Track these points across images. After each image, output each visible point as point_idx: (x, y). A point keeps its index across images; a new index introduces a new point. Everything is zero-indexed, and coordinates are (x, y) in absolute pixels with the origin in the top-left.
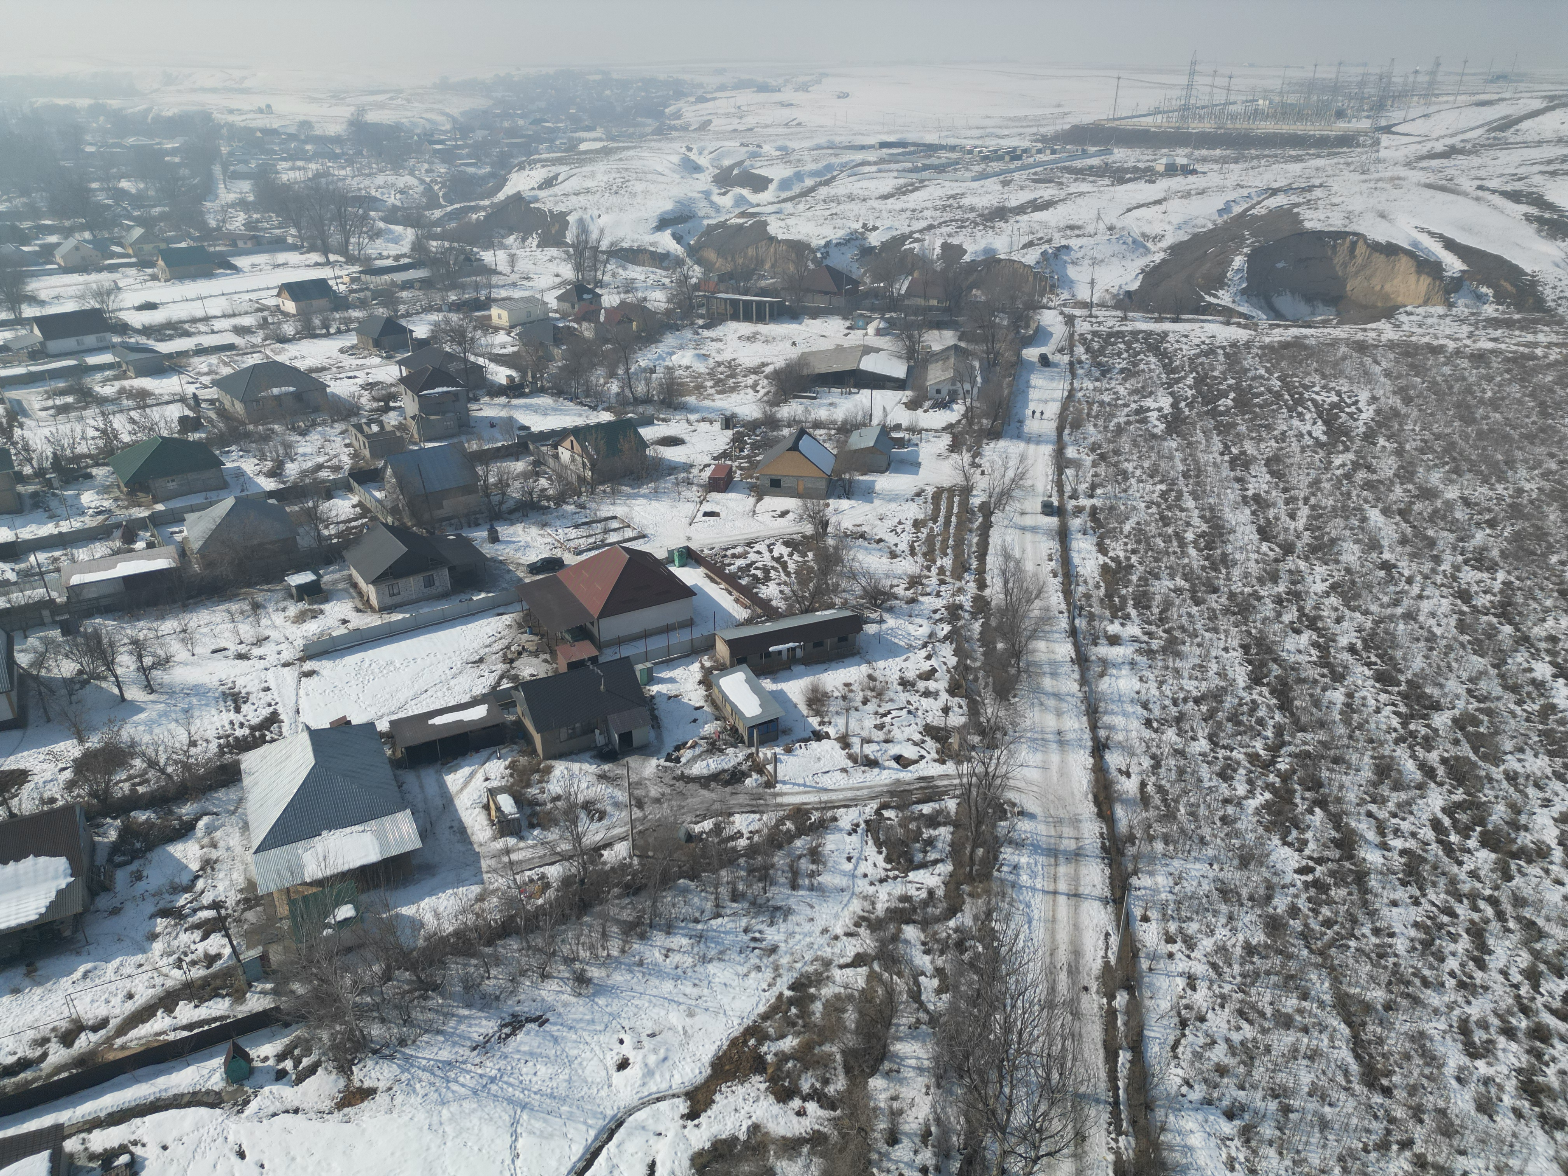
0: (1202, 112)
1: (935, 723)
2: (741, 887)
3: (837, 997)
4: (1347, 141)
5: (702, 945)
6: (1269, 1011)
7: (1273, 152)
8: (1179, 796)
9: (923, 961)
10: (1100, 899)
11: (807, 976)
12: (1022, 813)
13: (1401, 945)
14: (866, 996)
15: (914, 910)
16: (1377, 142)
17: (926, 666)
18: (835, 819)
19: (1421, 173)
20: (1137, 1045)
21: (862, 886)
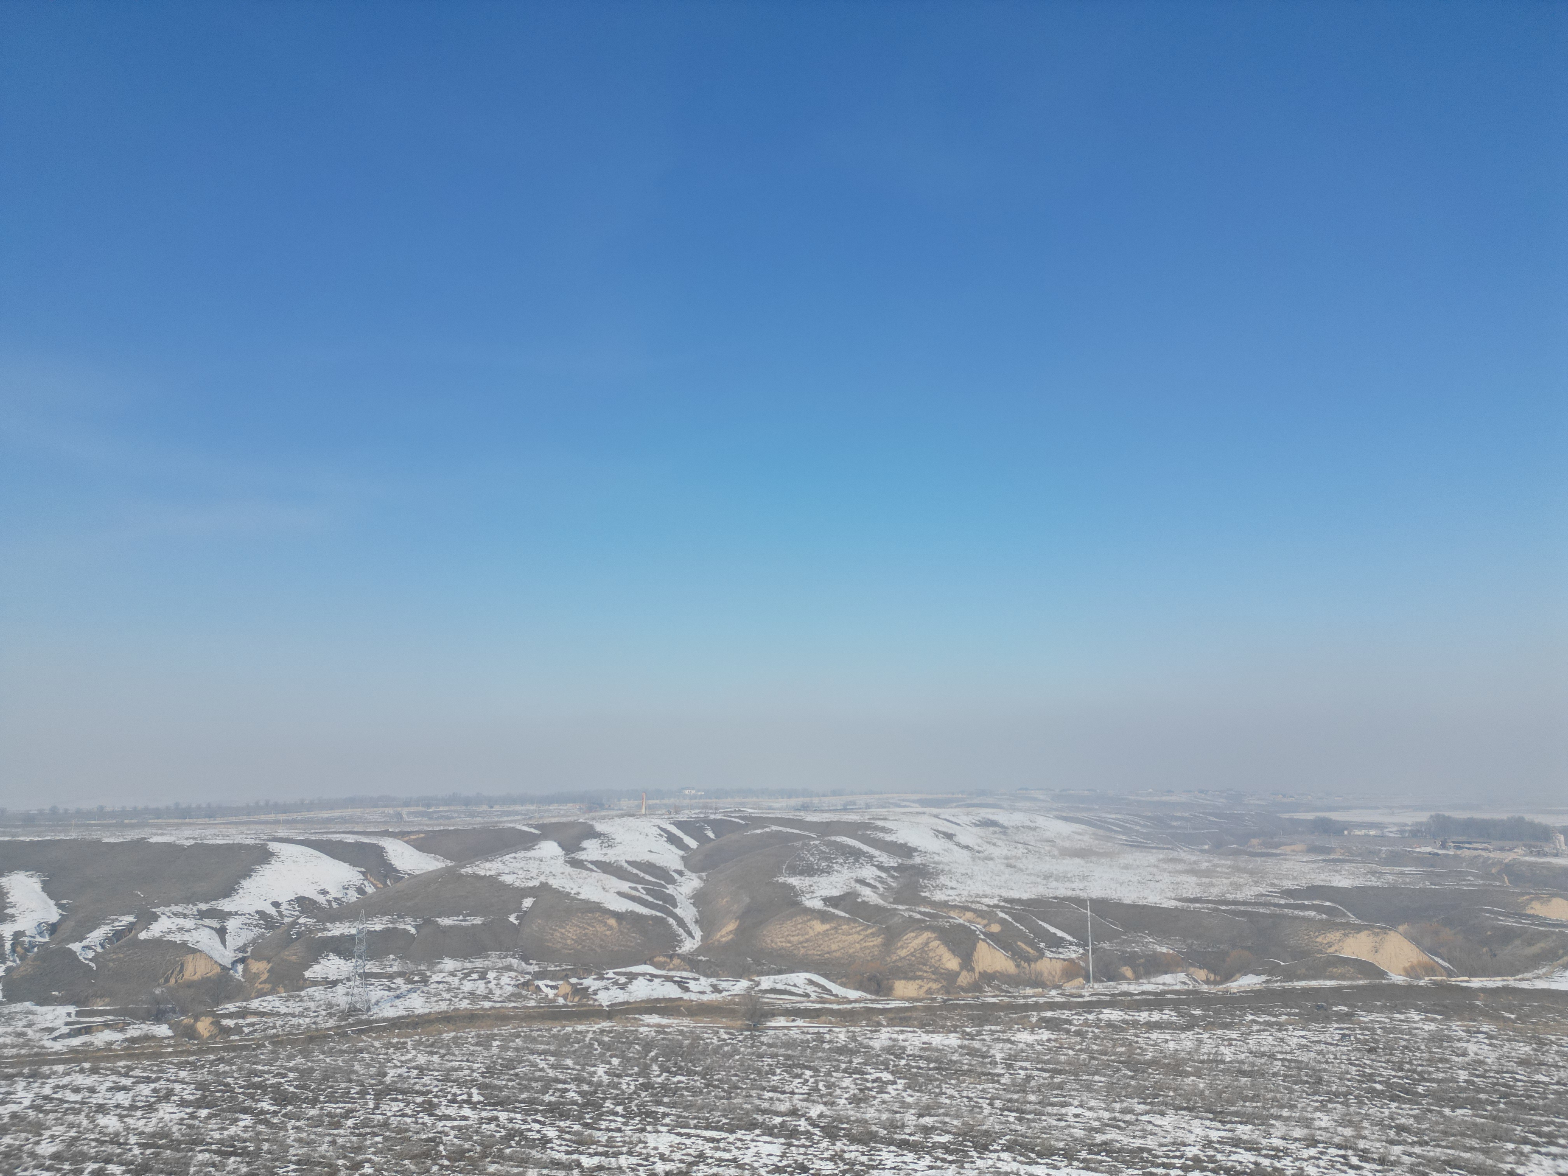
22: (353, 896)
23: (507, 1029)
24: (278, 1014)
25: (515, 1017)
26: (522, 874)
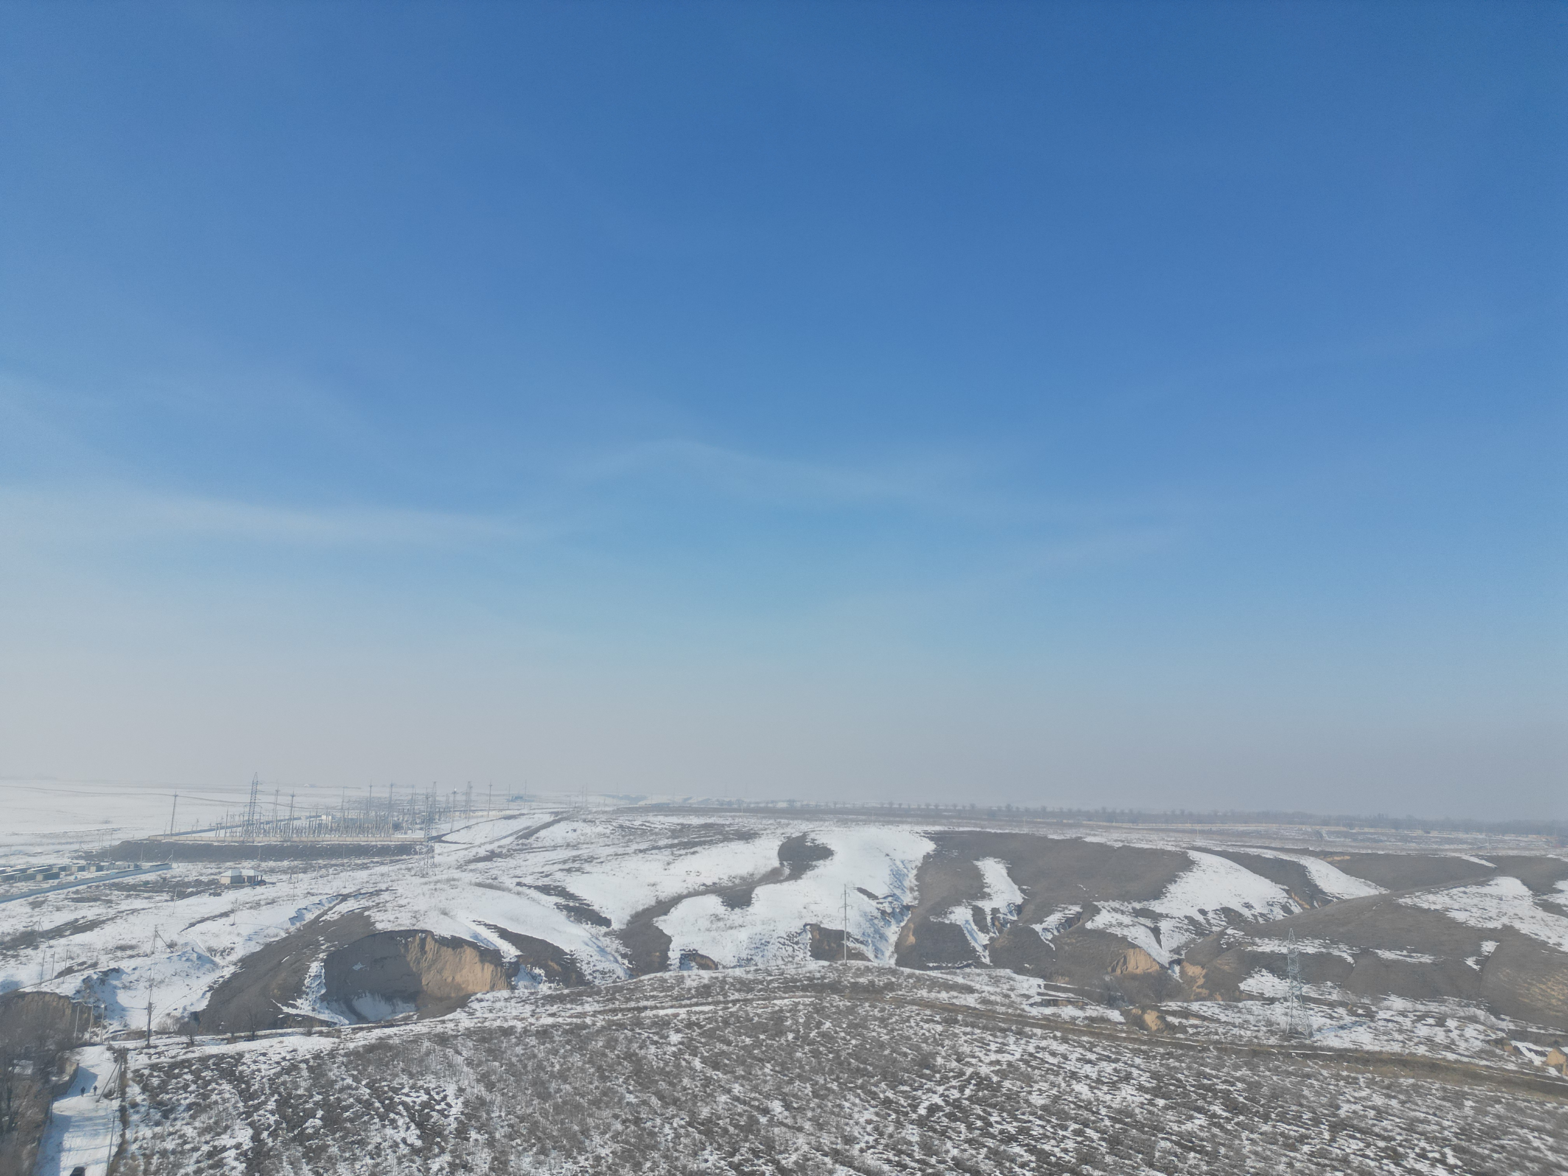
0: (267, 827)
4: (405, 849)
7: (339, 861)
16: (431, 850)
19: (471, 874)
22: (1279, 914)
23: (1481, 1090)
24: (1218, 1021)
25: (1490, 1079)
26: (1477, 913)
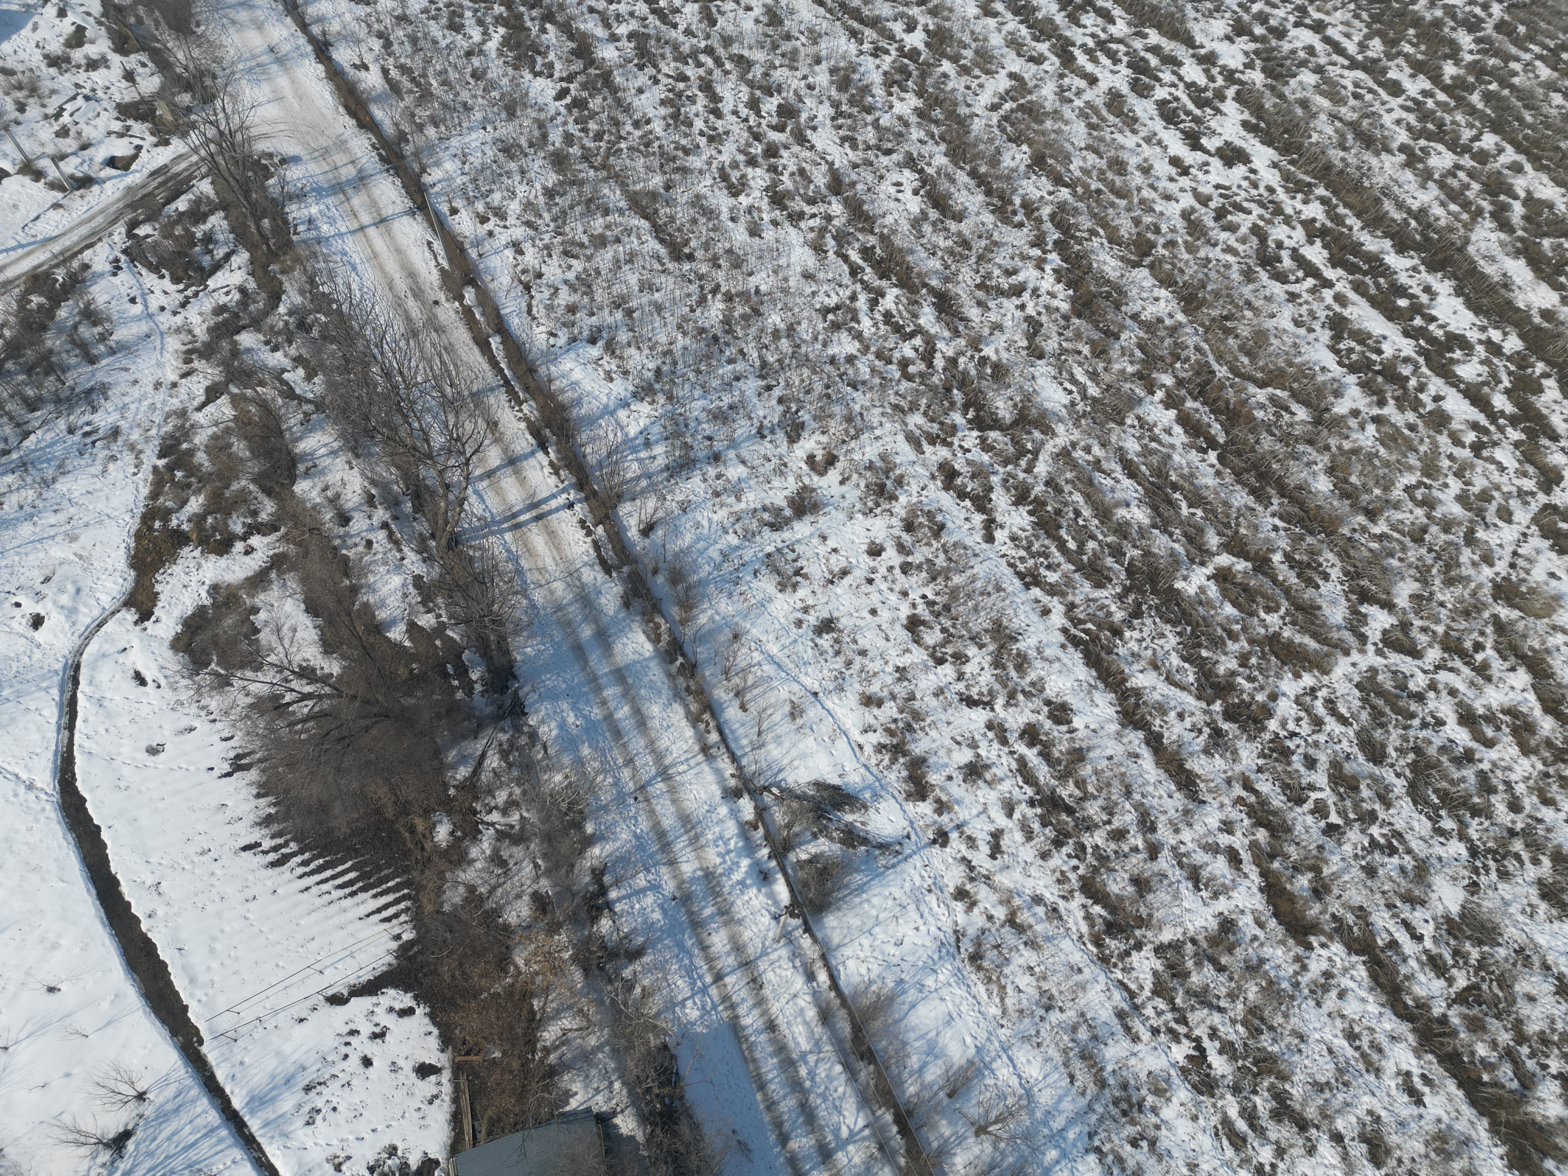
1: (127, 99)
2: (30, 392)
3: (214, 437)
5: (32, 471)
6: (585, 239)
8: (425, 69)
9: (277, 359)
10: (406, 213)
11: (171, 436)
12: (284, 161)
13: (657, 127)
14: (242, 422)
15: (236, 316)
17: (66, 27)
18: (86, 267)
20: (500, 326)
21: (166, 320)
